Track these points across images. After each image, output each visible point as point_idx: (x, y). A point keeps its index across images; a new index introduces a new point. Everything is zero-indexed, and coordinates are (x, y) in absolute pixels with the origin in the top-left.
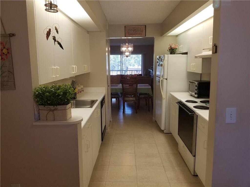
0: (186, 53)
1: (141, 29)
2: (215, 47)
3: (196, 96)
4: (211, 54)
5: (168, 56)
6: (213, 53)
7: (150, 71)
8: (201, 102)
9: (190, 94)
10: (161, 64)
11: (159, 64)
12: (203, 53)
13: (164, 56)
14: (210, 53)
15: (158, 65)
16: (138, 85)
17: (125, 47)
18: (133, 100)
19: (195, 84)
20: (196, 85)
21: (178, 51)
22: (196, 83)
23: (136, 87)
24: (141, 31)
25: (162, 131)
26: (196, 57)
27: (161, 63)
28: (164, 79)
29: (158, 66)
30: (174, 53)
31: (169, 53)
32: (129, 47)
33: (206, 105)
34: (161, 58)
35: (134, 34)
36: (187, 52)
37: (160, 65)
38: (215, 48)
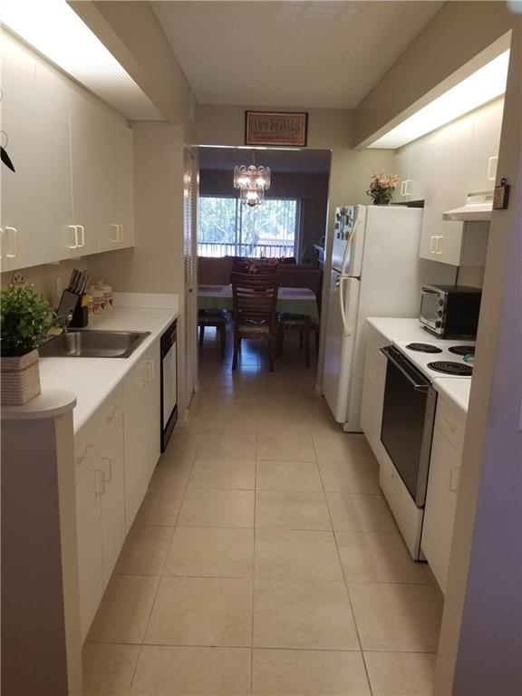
0: (420, 204)
1: (294, 123)
2: (503, 188)
3: (439, 331)
4: (491, 210)
5: (367, 210)
6: (495, 208)
7: (317, 250)
8: (451, 350)
9: (423, 325)
10: (345, 232)
11: (342, 231)
12: (467, 206)
13: (356, 209)
14: (488, 206)
15: (339, 234)
16: (281, 290)
17: (247, 176)
18: (264, 333)
19: (439, 295)
20: (441, 301)
21: (396, 197)
22: (443, 293)
23: (272, 295)
24: (293, 130)
25: (338, 427)
26: (446, 217)
27: (346, 229)
28: (352, 279)
29: (338, 238)
30: (386, 203)
31: (371, 199)
32: (257, 176)
33: (466, 361)
34: (348, 214)
35: (273, 138)
36: (423, 201)
37: (343, 233)
38: (503, 193)
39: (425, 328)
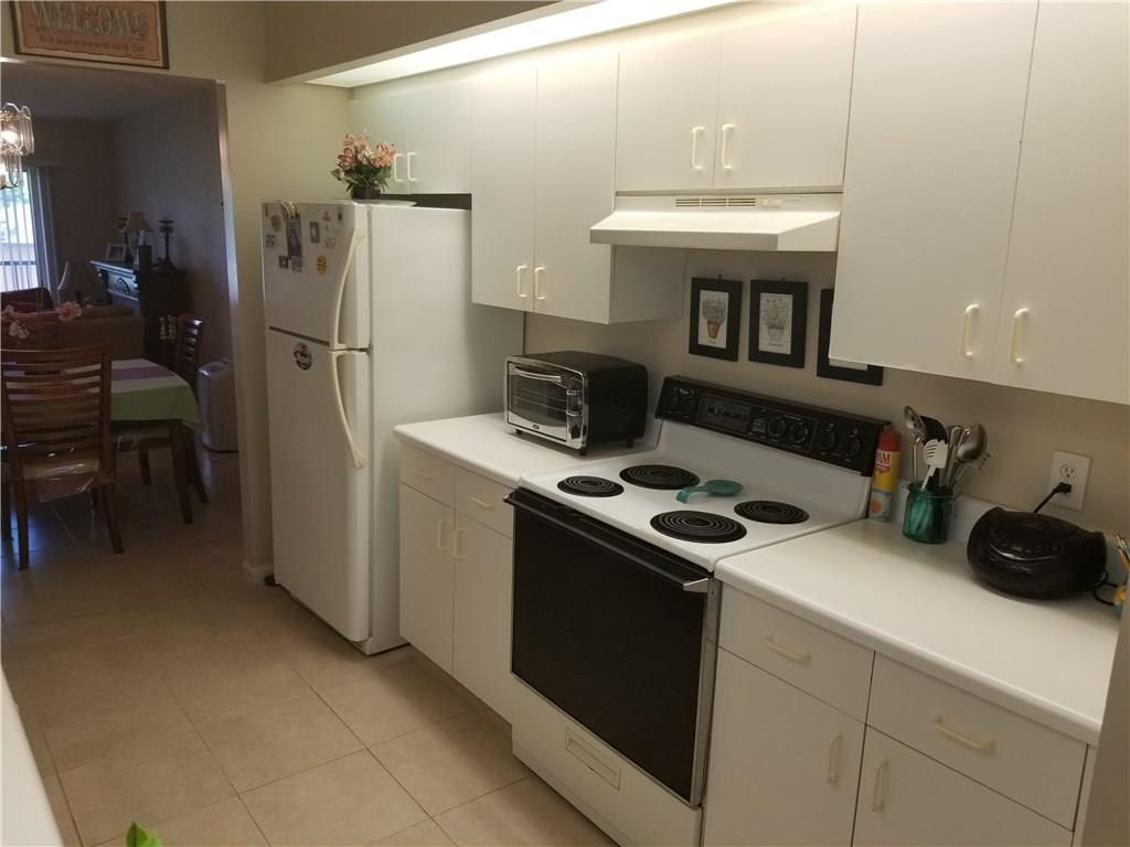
0: (461, 201)
1: (135, 16)
3: (578, 443)
5: (369, 214)
7: (103, 271)
8: (629, 479)
9: (514, 429)
11: (295, 252)
13: (348, 211)
15: (284, 259)
18: (88, 475)
23: (97, 390)
25: (349, 649)
26: (598, 238)
27: (315, 249)
28: (357, 353)
29: (282, 265)
30: (376, 195)
34: (317, 219)
36: (467, 197)
37: (301, 259)
39: (519, 433)
